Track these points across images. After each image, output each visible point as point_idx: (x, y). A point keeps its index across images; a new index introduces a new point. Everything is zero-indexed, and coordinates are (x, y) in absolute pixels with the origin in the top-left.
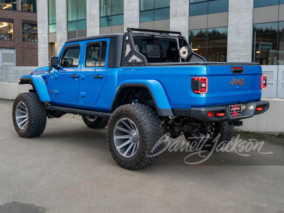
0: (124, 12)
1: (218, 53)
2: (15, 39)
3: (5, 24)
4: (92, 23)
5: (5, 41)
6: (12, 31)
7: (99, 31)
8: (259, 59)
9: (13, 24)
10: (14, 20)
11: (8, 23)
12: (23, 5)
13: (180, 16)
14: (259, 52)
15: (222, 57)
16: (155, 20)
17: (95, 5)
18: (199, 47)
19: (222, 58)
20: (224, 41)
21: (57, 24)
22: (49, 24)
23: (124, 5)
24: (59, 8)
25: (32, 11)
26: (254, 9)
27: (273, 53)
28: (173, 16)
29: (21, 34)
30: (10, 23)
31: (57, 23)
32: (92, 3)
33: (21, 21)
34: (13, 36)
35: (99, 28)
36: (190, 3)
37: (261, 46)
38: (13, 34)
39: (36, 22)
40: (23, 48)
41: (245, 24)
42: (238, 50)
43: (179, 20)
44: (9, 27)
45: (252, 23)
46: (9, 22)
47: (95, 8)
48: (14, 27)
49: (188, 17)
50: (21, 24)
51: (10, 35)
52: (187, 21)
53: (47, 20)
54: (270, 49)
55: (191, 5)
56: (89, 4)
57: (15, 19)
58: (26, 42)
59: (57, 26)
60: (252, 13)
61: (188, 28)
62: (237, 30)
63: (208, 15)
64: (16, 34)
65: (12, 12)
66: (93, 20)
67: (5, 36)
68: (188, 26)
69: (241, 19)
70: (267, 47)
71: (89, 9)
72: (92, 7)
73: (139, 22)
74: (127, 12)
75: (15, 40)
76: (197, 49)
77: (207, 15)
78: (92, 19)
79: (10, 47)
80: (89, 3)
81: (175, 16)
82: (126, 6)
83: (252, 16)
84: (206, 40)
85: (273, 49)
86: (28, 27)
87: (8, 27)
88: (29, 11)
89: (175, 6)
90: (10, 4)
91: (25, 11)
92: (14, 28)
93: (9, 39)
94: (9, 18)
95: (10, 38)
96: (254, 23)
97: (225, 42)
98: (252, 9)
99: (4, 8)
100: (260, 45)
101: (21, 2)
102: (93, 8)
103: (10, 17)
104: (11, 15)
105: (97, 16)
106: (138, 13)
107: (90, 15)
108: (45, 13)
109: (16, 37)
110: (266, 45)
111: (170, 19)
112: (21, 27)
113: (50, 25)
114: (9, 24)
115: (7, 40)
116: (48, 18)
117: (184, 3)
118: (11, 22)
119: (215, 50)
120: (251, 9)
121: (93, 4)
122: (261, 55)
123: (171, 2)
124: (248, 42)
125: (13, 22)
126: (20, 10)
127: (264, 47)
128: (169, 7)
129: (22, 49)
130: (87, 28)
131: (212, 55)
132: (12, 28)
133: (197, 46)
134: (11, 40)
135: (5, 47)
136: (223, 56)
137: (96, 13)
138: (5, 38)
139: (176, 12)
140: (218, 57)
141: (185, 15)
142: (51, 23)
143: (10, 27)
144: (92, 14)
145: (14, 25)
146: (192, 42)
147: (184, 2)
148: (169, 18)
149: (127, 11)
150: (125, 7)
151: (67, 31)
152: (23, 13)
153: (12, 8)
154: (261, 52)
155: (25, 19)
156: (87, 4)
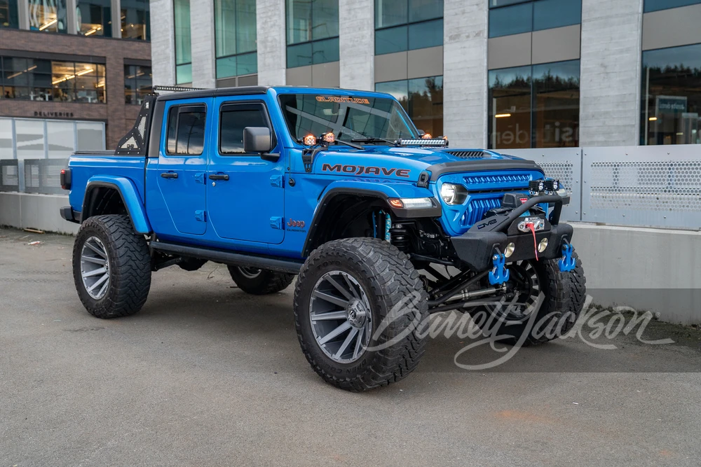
0: (340, 33)
1: (557, 124)
2: (109, 99)
3: (89, 69)
4: (269, 61)
5: (87, 105)
6: (102, 84)
7: (284, 76)
8: (656, 135)
9: (104, 69)
10: (107, 59)
11: (95, 66)
12: (127, 27)
13: (468, 37)
14: (655, 119)
15: (566, 132)
16: (410, 48)
17: (275, 18)
18: (514, 109)
19: (567, 134)
20: (572, 95)
21: (193, 65)
22: (176, 65)
23: (340, 17)
24: (197, 28)
25: (145, 38)
26: (645, 14)
27: (687, 120)
28: (451, 38)
29: (122, 90)
30: (99, 66)
31: (193, 61)
32: (270, 14)
33: (122, 62)
34: (105, 92)
35: (284, 71)
36: (491, 6)
37: (659, 106)
38: (104, 89)
39: (150, 61)
40: (127, 119)
41: (621, 52)
42: (607, 113)
43: (464, 47)
44: (97, 75)
45: (639, 48)
46: (96, 64)
47: (274, 25)
48: (106, 74)
49: (486, 40)
50: (122, 68)
51: (100, 92)
52: (485, 48)
53: (171, 54)
54: (683, 111)
55: (493, 12)
56: (261, 18)
57: (108, 56)
58: (132, 107)
59: (193, 69)
60: (640, 25)
61: (485, 64)
62: (603, 65)
63: (534, 33)
64: (110, 89)
65: (102, 41)
66: (272, 52)
67: (88, 94)
68: (486, 60)
69: (612, 39)
70: (674, 106)
71: (263, 28)
72: (270, 24)
73: (373, 54)
74: (346, 33)
75: (109, 103)
76: (509, 115)
77: (530, 33)
78: (268, 49)
79: (98, 117)
80: (261, 15)
81: (455, 38)
82: (345, 19)
83: (640, 31)
84: (530, 94)
85: (688, 111)
86: (136, 74)
87: (95, 75)
88: (139, 38)
89: (456, 14)
90: (99, 25)
91: (130, 39)
92: (106, 77)
93: (95, 101)
94: (94, 54)
95: (98, 98)
96: (643, 49)
97: (574, 97)
98: (640, 16)
99: (87, 34)
100: (657, 101)
101: (122, 20)
102: (272, 27)
103: (98, 52)
104: (100, 47)
105: (280, 43)
106: (371, 35)
107: (264, 42)
108: (168, 40)
109: (109, 95)
110: (673, 102)
111: (445, 46)
112: (122, 73)
113: (178, 67)
114: (97, 68)
115: (92, 103)
116: (174, 50)
117: (475, 7)
118: (100, 64)
119: (551, 116)
120: (636, 16)
121: (270, 17)
122: (660, 126)
123: (446, 6)
124: (630, 94)
125: (104, 64)
126: (120, 36)
127: (668, 106)
128: (442, 18)
129: (124, 121)
130: (259, 69)
131: (544, 127)
132: (102, 77)
133: (509, 108)
134: (101, 102)
135: (87, 117)
136: (569, 130)
137: (277, 38)
138: (87, 99)
139: (458, 28)
140: (557, 131)
141: (478, 34)
142: (180, 62)
143: (99, 74)
144: (270, 39)
145: (106, 71)
146: (495, 97)
147: (477, 5)
148: (441, 43)
149: (347, 31)
150: (341, 21)
151: (216, 78)
152: (125, 44)
153: (102, 33)
154: (662, 117)
155: (129, 57)
156: (258, 17)
